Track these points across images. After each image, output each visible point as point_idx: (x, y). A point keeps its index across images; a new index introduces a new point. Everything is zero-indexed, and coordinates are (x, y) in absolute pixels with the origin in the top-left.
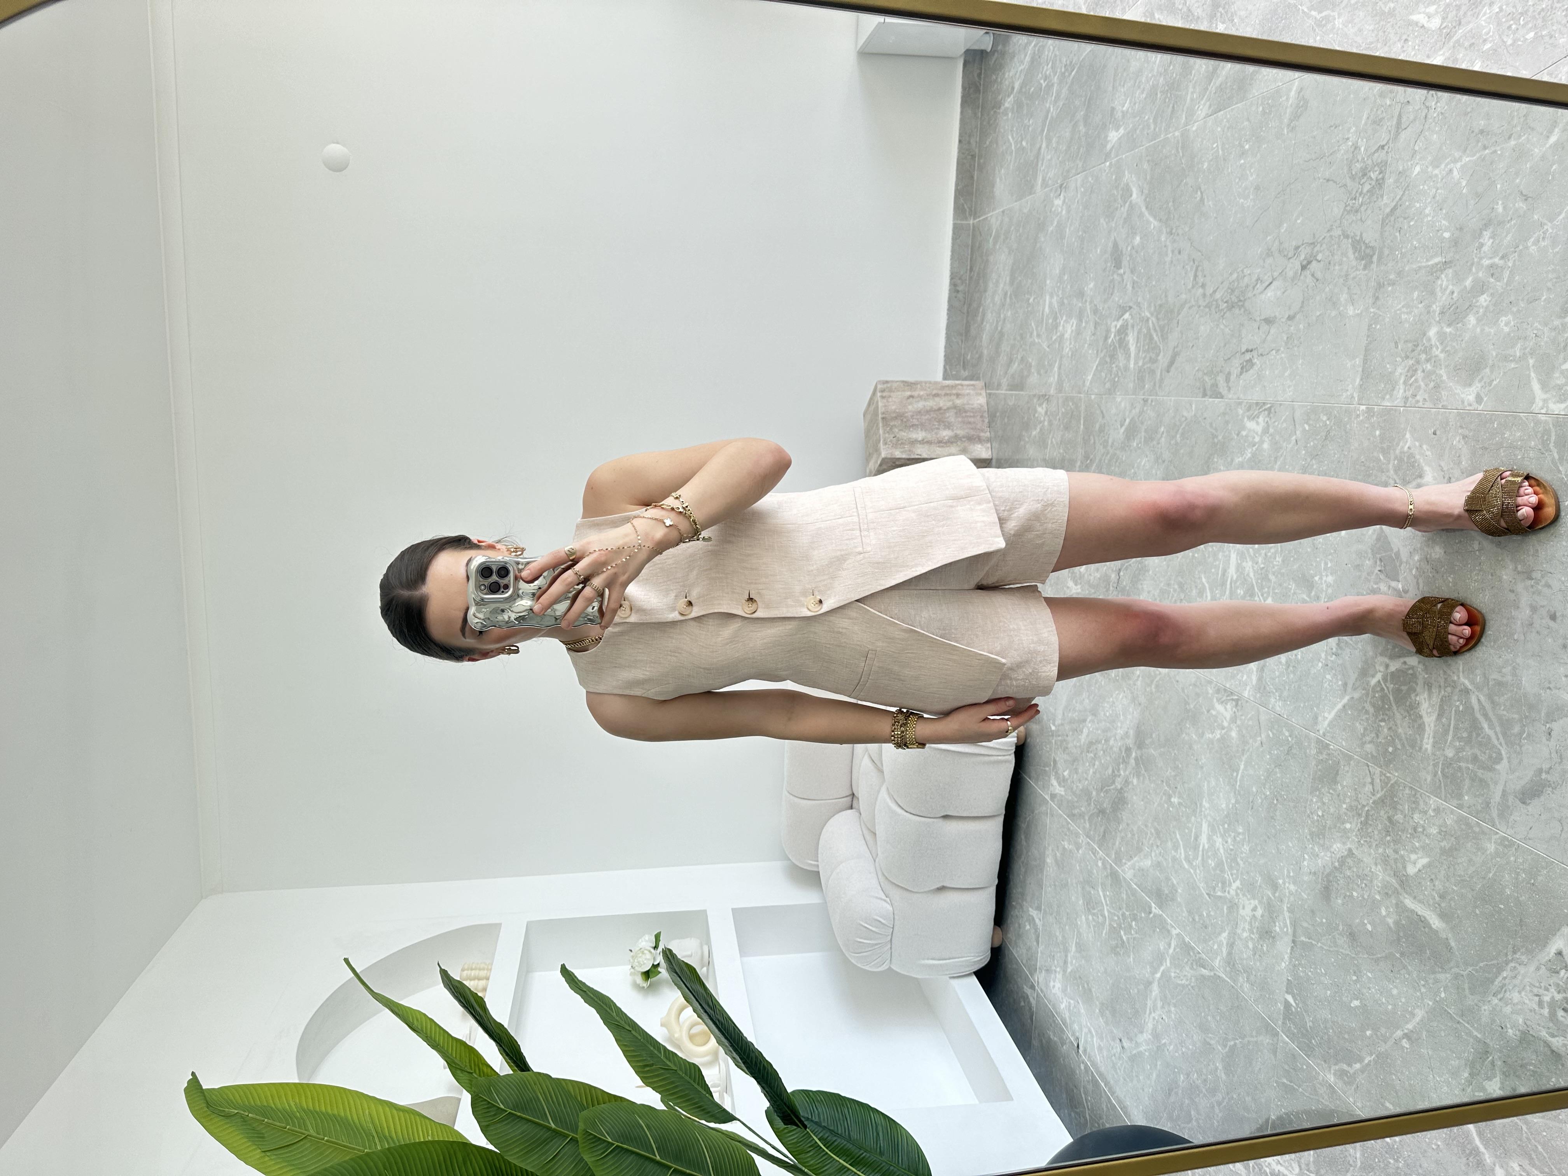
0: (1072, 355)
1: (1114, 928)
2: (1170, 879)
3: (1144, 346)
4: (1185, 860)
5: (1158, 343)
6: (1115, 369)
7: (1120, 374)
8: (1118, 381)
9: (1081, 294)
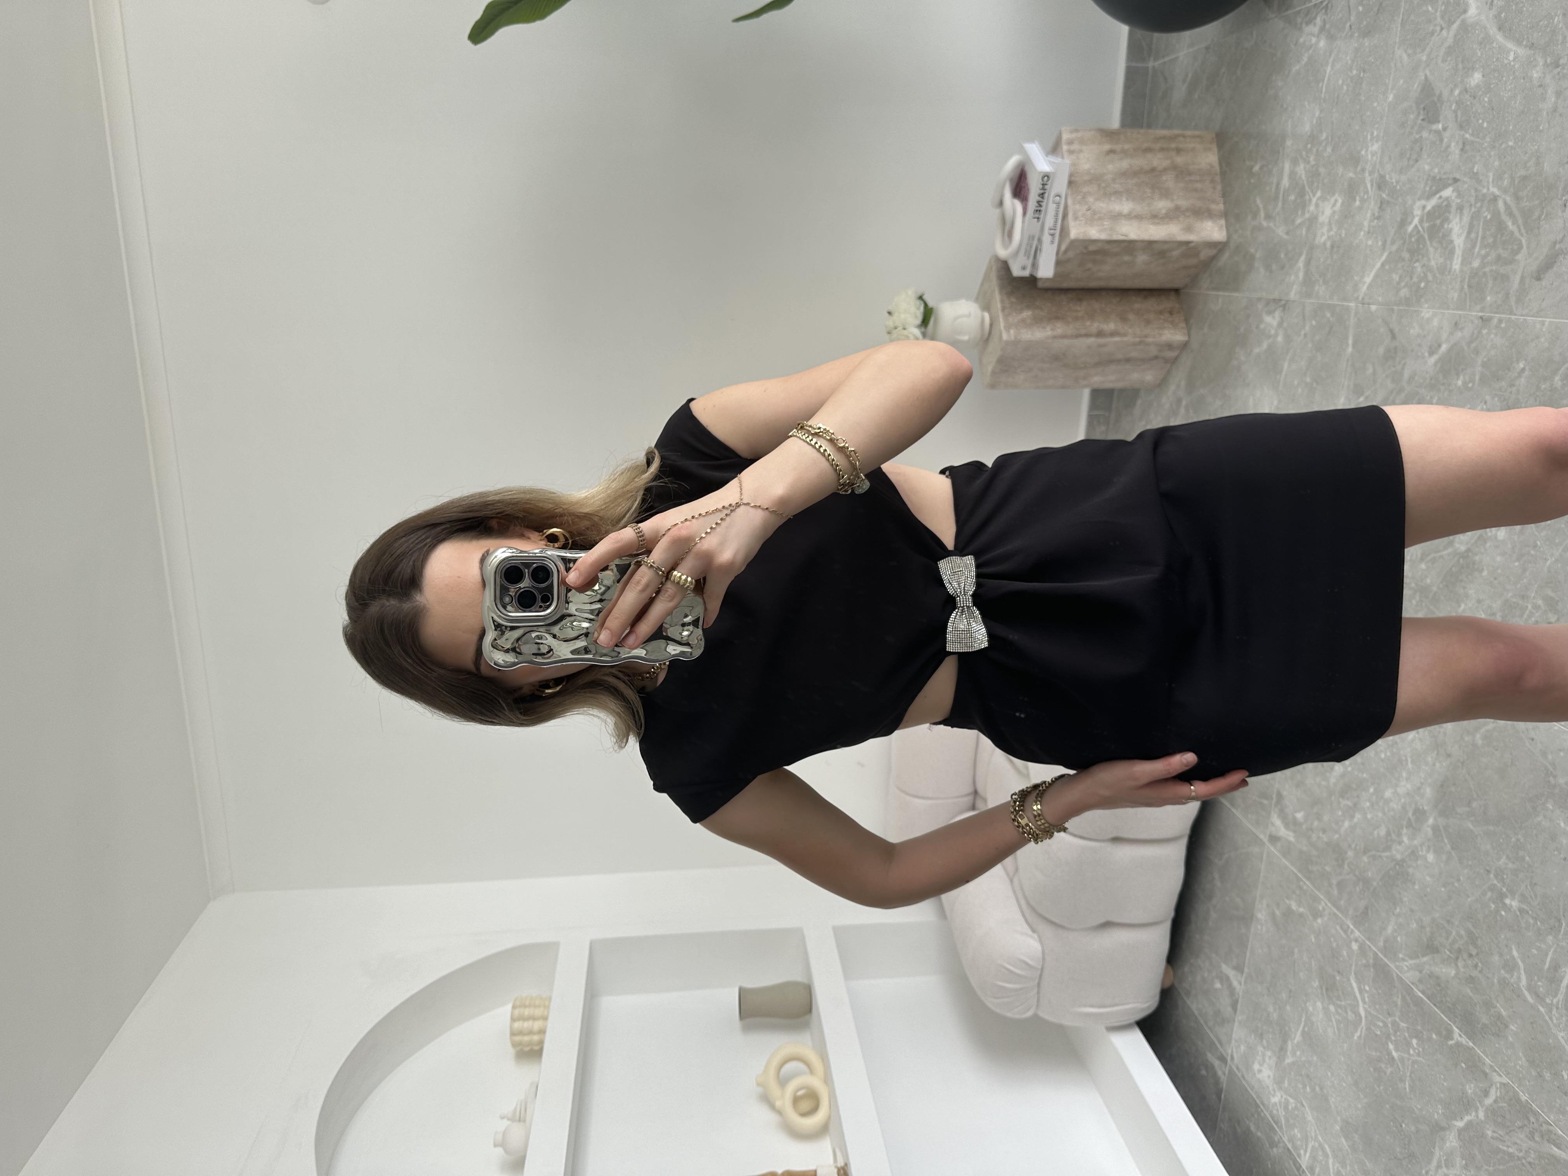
0: (1332, 247)
1: (1376, 1035)
2: (1496, 1007)
3: (1483, 238)
4: (1529, 988)
5: (1517, 234)
6: (1419, 269)
7: (1430, 278)
8: (1425, 287)
9: (1354, 160)
